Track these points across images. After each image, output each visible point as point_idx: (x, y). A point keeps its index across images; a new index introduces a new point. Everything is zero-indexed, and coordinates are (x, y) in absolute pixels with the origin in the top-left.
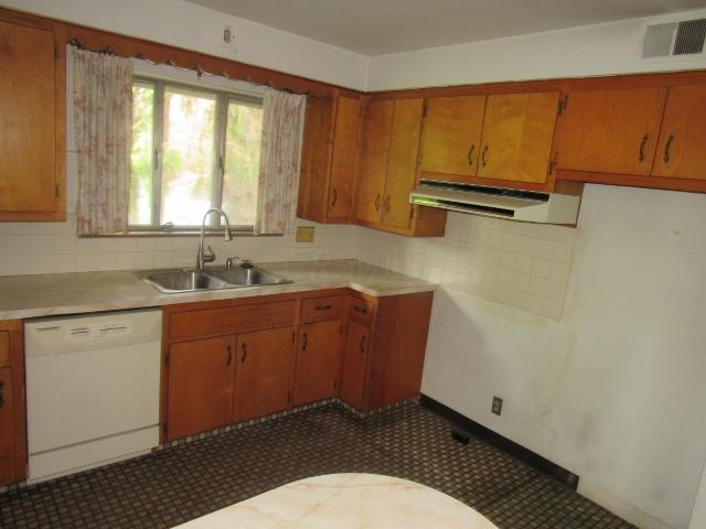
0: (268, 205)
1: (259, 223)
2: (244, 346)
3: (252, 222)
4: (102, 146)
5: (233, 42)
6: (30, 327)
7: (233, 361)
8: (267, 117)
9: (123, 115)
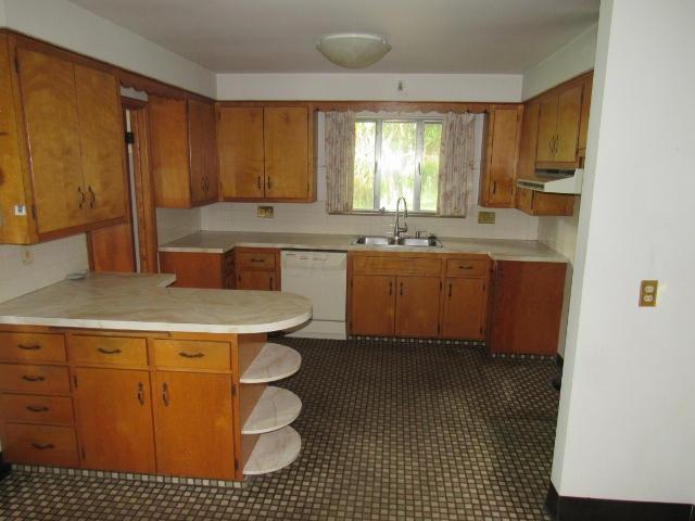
0: (445, 194)
1: (438, 208)
2: (402, 285)
3: (434, 209)
4: (338, 161)
5: (404, 89)
6: (283, 253)
7: (393, 294)
8: (444, 133)
9: (350, 144)
